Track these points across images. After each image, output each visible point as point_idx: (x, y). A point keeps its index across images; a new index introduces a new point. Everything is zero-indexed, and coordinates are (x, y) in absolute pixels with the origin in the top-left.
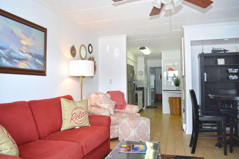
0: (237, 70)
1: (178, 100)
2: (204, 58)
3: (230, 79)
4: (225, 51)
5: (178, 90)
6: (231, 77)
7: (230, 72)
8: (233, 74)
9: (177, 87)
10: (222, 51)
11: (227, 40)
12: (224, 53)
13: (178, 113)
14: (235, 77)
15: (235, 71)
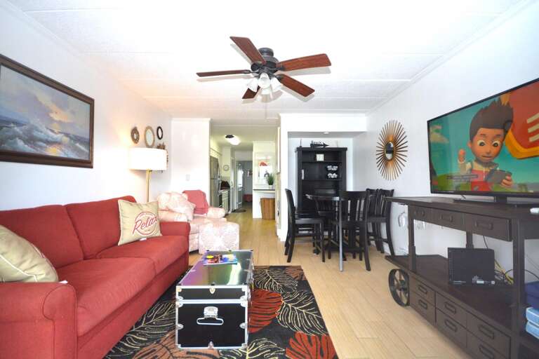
0: (337, 167)
1: (271, 201)
2: (302, 152)
3: (329, 177)
4: (325, 145)
5: (271, 189)
6: (330, 174)
7: (329, 169)
8: (333, 172)
9: (271, 186)
10: (321, 145)
12: (324, 147)
13: (271, 217)
14: (334, 176)
15: (335, 168)
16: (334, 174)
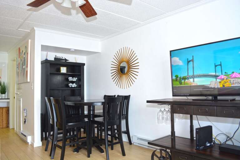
0: (76, 78)
1: (4, 110)
2: (50, 65)
3: (70, 87)
4: (66, 60)
5: (4, 98)
6: (70, 85)
7: (70, 80)
8: (73, 82)
9: (4, 95)
10: (63, 60)
11: (73, 50)
12: (65, 62)
13: (5, 125)
14: (74, 85)
15: (75, 79)
16: (74, 84)
